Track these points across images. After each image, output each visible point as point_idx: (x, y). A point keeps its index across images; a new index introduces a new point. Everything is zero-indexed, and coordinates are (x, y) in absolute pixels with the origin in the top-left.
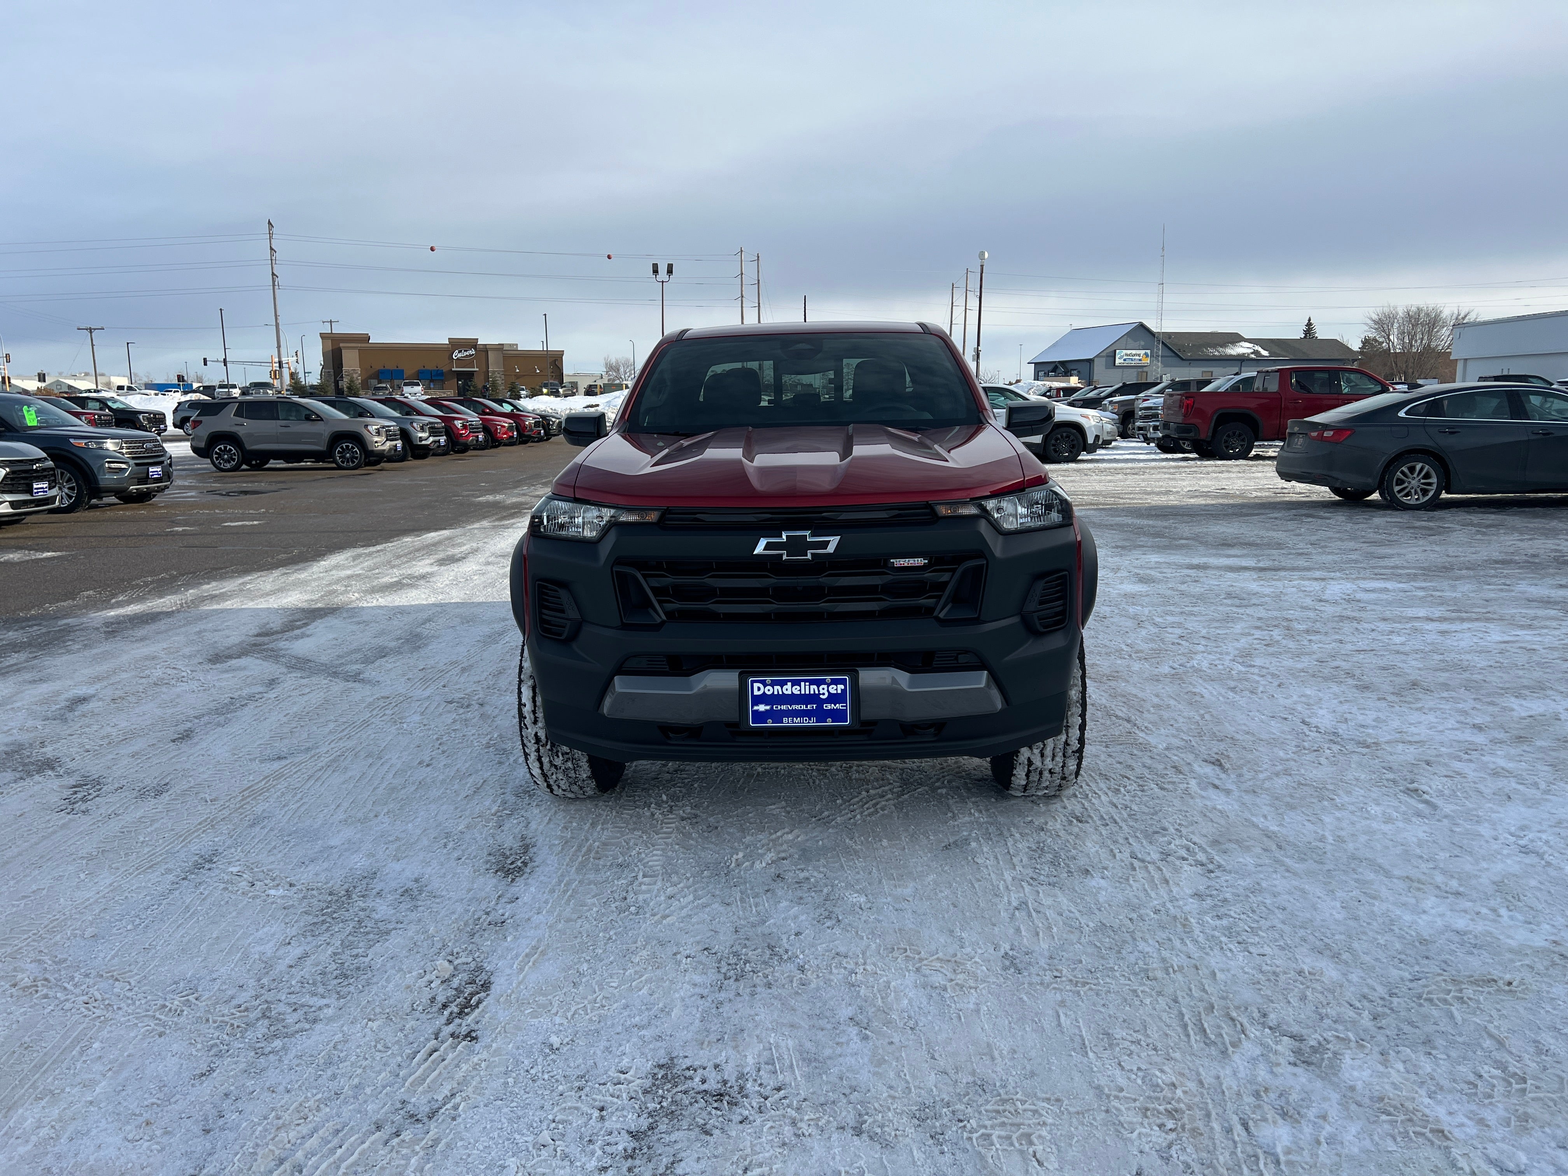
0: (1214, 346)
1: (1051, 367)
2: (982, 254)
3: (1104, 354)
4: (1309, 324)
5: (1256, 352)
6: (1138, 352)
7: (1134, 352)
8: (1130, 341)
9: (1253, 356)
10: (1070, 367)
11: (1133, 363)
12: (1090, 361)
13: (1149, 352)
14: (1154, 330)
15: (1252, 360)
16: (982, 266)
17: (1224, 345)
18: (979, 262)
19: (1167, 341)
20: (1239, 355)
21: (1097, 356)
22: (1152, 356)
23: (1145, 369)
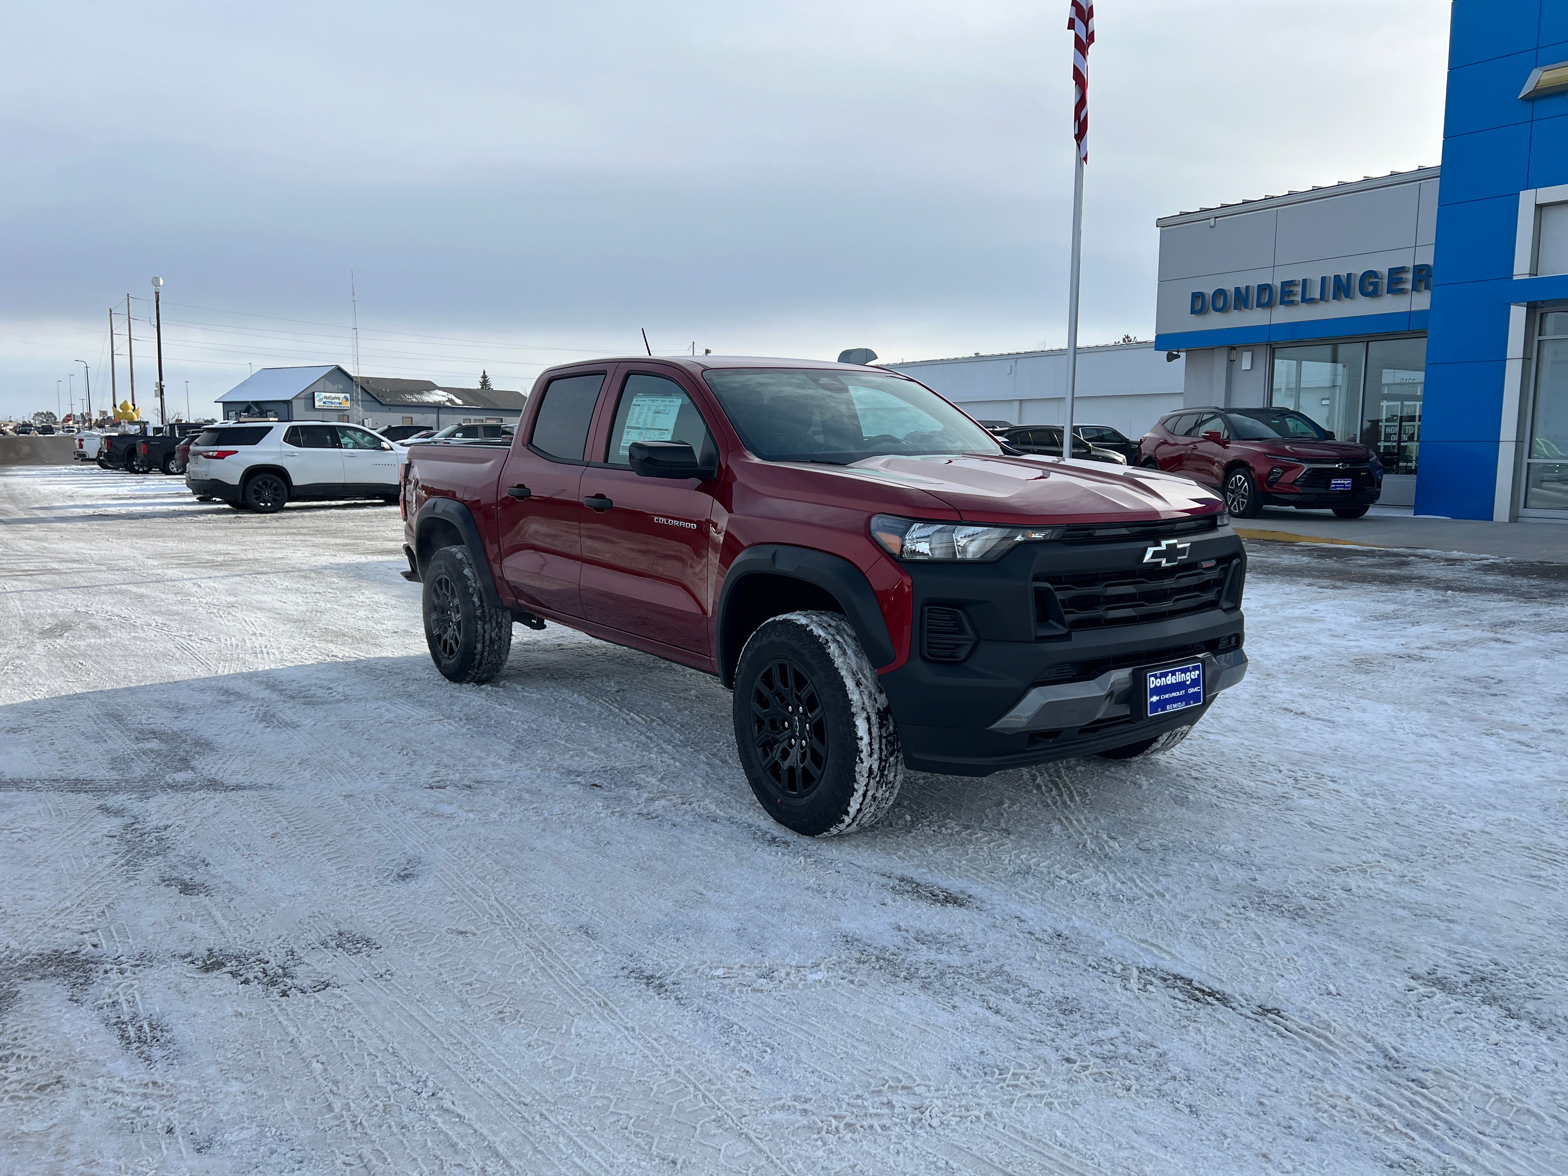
0: (411, 393)
1: (243, 407)
2: (156, 281)
3: (302, 396)
4: (484, 377)
5: (450, 400)
6: (338, 395)
7: (333, 395)
8: (328, 383)
9: (448, 404)
10: (267, 407)
11: (333, 406)
12: (288, 403)
13: (348, 395)
14: (352, 374)
15: (448, 407)
16: (157, 293)
17: (420, 392)
18: (153, 289)
19: (365, 386)
20: (435, 403)
21: (295, 397)
22: (352, 400)
23: (346, 413)
